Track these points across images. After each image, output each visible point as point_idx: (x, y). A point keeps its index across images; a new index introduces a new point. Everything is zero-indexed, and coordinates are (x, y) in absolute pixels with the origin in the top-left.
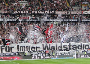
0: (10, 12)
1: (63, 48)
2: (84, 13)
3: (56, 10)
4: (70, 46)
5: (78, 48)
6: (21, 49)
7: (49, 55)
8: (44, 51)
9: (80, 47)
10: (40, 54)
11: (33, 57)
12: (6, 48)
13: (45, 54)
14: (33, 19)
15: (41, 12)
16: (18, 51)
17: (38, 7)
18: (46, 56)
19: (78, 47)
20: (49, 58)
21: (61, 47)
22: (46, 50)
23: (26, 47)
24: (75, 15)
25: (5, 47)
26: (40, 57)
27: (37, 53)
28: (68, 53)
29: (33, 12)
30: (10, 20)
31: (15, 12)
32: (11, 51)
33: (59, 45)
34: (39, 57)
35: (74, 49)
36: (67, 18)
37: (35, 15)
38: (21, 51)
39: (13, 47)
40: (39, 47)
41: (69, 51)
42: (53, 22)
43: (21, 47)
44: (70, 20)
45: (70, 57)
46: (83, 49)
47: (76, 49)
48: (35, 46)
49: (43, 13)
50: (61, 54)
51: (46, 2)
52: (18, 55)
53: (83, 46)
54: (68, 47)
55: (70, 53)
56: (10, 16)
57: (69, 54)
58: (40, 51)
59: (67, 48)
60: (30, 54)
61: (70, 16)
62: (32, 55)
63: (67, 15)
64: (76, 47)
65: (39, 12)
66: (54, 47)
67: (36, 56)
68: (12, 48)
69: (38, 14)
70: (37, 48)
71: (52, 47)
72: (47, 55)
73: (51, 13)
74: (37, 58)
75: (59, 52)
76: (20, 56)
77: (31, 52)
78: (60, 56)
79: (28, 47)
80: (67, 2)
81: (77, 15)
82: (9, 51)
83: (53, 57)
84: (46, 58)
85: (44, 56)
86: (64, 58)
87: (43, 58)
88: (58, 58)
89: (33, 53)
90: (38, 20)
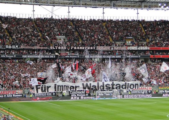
0: (46, 48)
1: (105, 87)
2: (129, 48)
3: (97, 45)
4: (113, 85)
5: (122, 88)
6: (58, 89)
7: (89, 95)
8: (84, 91)
9: (124, 87)
10: (80, 94)
11: (72, 97)
12: (42, 88)
13: (86, 94)
14: (72, 55)
15: (81, 48)
16: (56, 90)
17: (77, 42)
18: (86, 96)
19: (122, 86)
20: (90, 99)
21: (103, 87)
22: (87, 89)
23: (65, 86)
24: (119, 50)
25: (40, 87)
26: (80, 97)
27: (76, 93)
28: (111, 93)
29: (72, 48)
30: (46, 57)
31: (51, 48)
32: (48, 91)
33: (101, 84)
35: (118, 88)
36: (110, 54)
37: (74, 51)
38: (58, 90)
39: (50, 87)
40: (79, 87)
41: (112, 91)
43: (58, 86)
44: (114, 57)
46: (128, 88)
47: (120, 88)
48: (74, 85)
49: (83, 48)
50: (104, 94)
51: (86, 37)
52: (55, 95)
53: (128, 85)
54: (111, 86)
55: (113, 93)
56: (47, 52)
58: (80, 91)
59: (110, 88)
60: (69, 94)
61: (112, 52)
62: (70, 95)
63: (110, 51)
64: (120, 87)
65: (78, 48)
66: (95, 86)
67: (75, 97)
68: (48, 87)
69: (77, 50)
70: (76, 87)
71: (93, 86)
72: (87, 95)
73: (92, 48)
74: (76, 98)
75: (101, 92)
77: (70, 92)
78: (101, 97)
79: (66, 86)
80: (109, 37)
81: (121, 50)
82: (45, 91)
83: (94, 98)
84: (86, 99)
85: (84, 96)
86: (106, 98)
87: (83, 98)
88: (100, 99)
89: (72, 93)
90: (77, 56)
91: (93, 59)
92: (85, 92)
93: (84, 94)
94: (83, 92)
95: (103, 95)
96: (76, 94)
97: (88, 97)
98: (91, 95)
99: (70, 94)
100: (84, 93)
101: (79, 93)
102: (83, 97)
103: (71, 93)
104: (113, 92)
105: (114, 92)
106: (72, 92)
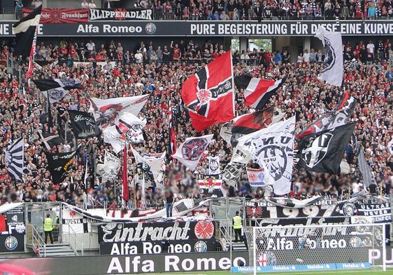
7: (214, 247)
8: (181, 224)
11: (115, 260)
13: (192, 239)
14: (114, 22)
18: (194, 255)
20: (218, 268)
27: (137, 239)
28: (338, 236)
34: (152, 263)
41: (346, 224)
42: (244, 40)
45: (350, 261)
50: (295, 240)
52: (20, 248)
55: (348, 238)
57: (342, 244)
58: (159, 225)
60: (95, 245)
62: (105, 249)
67: (132, 257)
72: (200, 246)
74: (140, 266)
75: (280, 229)
76: (33, 254)
77: (101, 233)
78: (283, 258)
83: (241, 264)
84: (195, 270)
85: (182, 256)
86: (310, 267)
87: (179, 265)
88: (276, 268)
89: (117, 238)
90: (143, 25)
91: (235, 45)
92: (191, 233)
93: (182, 242)
94: (175, 229)
95: (291, 245)
96: (139, 245)
97: (206, 261)
98: (225, 248)
99: (100, 240)
100: (184, 237)
101: (153, 238)
102: (177, 259)
103: (109, 237)
104: (350, 229)
105: (353, 229)
106: (114, 231)
